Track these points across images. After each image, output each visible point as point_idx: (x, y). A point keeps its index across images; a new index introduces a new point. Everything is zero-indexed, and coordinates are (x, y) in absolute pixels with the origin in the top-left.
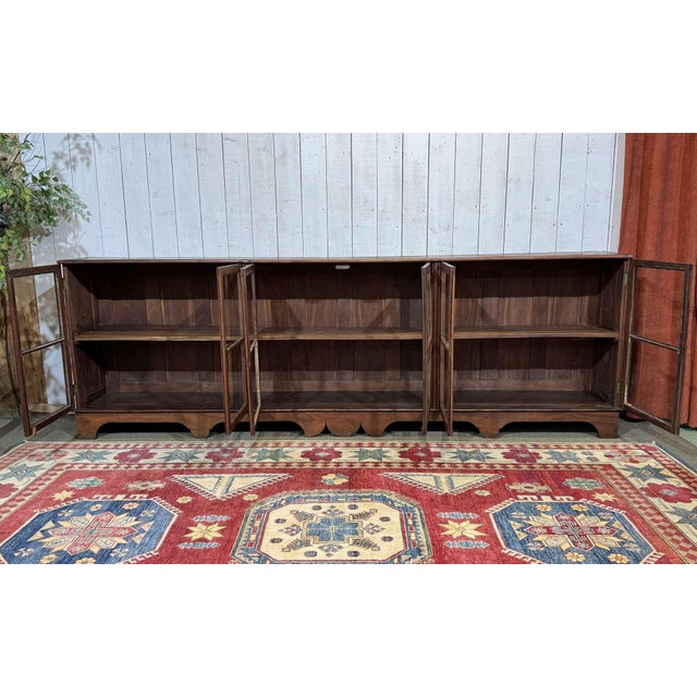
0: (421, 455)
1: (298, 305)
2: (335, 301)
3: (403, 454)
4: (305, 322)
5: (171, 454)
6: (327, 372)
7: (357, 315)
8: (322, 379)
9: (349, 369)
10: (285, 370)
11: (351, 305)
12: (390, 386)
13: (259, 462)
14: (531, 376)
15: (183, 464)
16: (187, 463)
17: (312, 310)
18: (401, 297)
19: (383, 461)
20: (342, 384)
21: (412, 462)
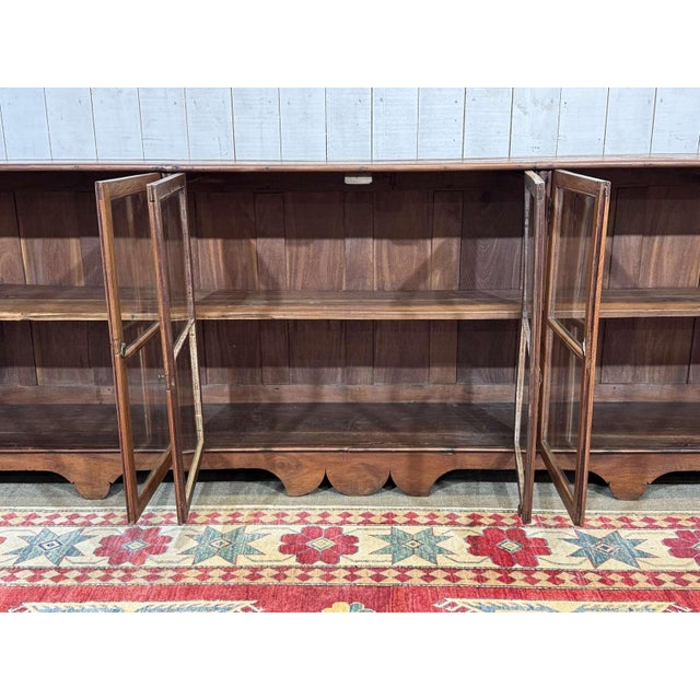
0: (511, 546)
1: (271, 249)
2: (339, 242)
3: (476, 545)
4: (285, 281)
5: (31, 541)
6: (326, 370)
7: (380, 268)
8: (317, 381)
9: (365, 365)
10: (251, 365)
11: (370, 250)
12: (437, 395)
13: (198, 565)
14: (691, 378)
15: (50, 569)
16: (58, 569)
17: (297, 258)
18: (462, 236)
19: (440, 565)
20: (352, 390)
21: (497, 567)
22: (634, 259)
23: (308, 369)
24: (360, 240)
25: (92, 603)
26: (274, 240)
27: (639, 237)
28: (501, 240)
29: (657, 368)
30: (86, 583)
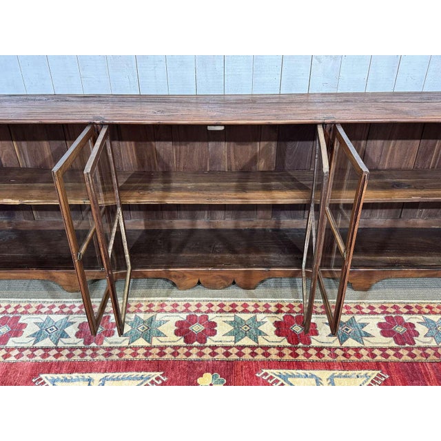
0: (297, 329)
1: (165, 148)
2: (205, 144)
3: (279, 329)
4: (174, 165)
5: (40, 325)
6: (198, 212)
7: (229, 158)
8: (193, 218)
11: (223, 148)
12: (261, 225)
13: (132, 345)
14: (402, 216)
15: (53, 348)
16: (57, 348)
17: (180, 152)
18: (278, 140)
19: (260, 344)
20: (213, 223)
21: (289, 345)
22: (378, 153)
23: (188, 212)
24: (217, 143)
25: (76, 374)
26: (166, 143)
27: (382, 141)
28: (301, 142)
29: (384, 211)
30: (73, 359)
